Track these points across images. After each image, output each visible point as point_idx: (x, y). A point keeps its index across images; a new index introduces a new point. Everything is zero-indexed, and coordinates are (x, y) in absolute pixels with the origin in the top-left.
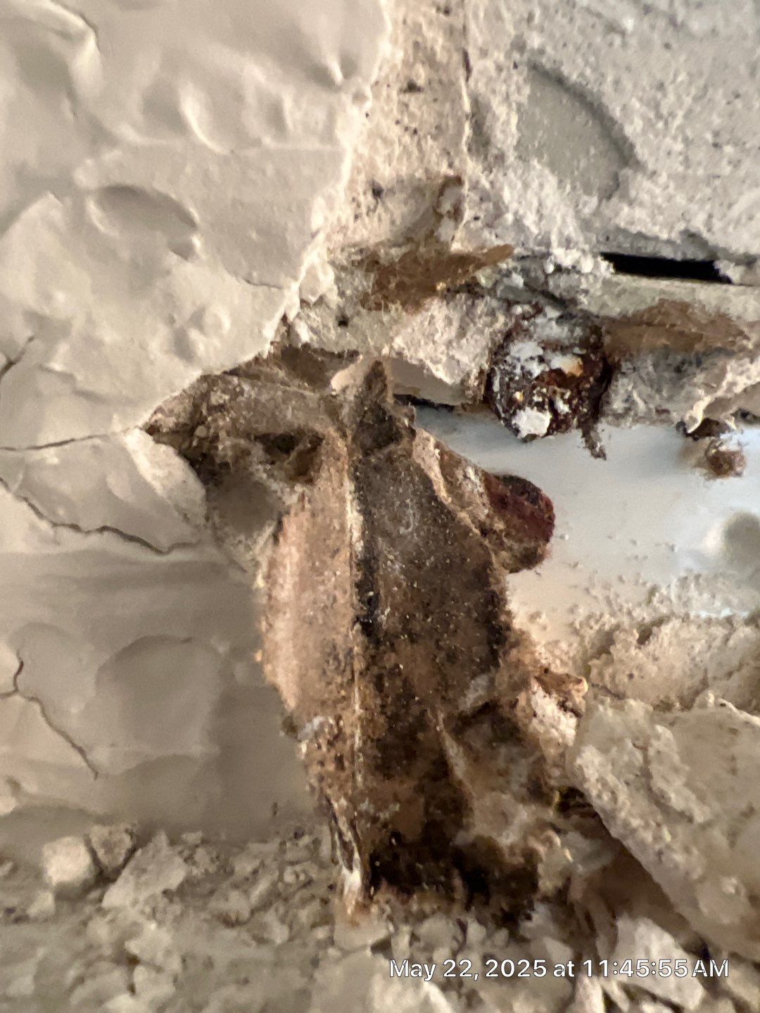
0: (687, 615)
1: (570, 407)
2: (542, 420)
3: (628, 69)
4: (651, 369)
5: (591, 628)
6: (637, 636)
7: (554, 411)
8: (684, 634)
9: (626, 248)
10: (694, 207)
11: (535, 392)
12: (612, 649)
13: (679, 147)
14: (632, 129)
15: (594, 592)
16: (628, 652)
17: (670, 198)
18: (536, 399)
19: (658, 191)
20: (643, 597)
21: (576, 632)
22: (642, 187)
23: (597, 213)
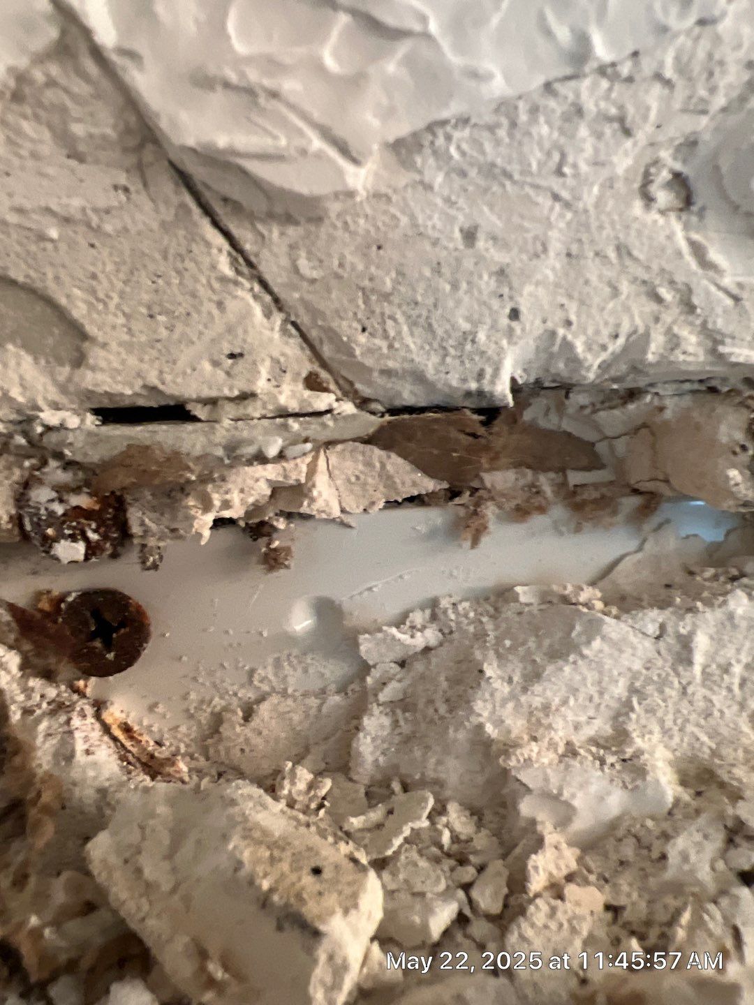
0: (285, 690)
1: (99, 534)
2: (78, 550)
3: (64, 266)
4: (150, 498)
5: (205, 711)
6: (240, 714)
7: (86, 539)
8: (282, 709)
9: (106, 403)
10: (145, 366)
11: (65, 526)
12: (221, 730)
13: (121, 320)
14: (79, 311)
15: (201, 680)
16: (235, 730)
17: (123, 362)
18: (67, 532)
19: (112, 357)
20: (245, 679)
21: (191, 717)
22: (96, 355)
23: (69, 380)
